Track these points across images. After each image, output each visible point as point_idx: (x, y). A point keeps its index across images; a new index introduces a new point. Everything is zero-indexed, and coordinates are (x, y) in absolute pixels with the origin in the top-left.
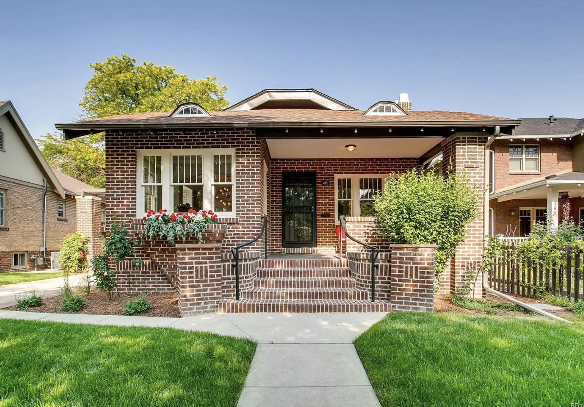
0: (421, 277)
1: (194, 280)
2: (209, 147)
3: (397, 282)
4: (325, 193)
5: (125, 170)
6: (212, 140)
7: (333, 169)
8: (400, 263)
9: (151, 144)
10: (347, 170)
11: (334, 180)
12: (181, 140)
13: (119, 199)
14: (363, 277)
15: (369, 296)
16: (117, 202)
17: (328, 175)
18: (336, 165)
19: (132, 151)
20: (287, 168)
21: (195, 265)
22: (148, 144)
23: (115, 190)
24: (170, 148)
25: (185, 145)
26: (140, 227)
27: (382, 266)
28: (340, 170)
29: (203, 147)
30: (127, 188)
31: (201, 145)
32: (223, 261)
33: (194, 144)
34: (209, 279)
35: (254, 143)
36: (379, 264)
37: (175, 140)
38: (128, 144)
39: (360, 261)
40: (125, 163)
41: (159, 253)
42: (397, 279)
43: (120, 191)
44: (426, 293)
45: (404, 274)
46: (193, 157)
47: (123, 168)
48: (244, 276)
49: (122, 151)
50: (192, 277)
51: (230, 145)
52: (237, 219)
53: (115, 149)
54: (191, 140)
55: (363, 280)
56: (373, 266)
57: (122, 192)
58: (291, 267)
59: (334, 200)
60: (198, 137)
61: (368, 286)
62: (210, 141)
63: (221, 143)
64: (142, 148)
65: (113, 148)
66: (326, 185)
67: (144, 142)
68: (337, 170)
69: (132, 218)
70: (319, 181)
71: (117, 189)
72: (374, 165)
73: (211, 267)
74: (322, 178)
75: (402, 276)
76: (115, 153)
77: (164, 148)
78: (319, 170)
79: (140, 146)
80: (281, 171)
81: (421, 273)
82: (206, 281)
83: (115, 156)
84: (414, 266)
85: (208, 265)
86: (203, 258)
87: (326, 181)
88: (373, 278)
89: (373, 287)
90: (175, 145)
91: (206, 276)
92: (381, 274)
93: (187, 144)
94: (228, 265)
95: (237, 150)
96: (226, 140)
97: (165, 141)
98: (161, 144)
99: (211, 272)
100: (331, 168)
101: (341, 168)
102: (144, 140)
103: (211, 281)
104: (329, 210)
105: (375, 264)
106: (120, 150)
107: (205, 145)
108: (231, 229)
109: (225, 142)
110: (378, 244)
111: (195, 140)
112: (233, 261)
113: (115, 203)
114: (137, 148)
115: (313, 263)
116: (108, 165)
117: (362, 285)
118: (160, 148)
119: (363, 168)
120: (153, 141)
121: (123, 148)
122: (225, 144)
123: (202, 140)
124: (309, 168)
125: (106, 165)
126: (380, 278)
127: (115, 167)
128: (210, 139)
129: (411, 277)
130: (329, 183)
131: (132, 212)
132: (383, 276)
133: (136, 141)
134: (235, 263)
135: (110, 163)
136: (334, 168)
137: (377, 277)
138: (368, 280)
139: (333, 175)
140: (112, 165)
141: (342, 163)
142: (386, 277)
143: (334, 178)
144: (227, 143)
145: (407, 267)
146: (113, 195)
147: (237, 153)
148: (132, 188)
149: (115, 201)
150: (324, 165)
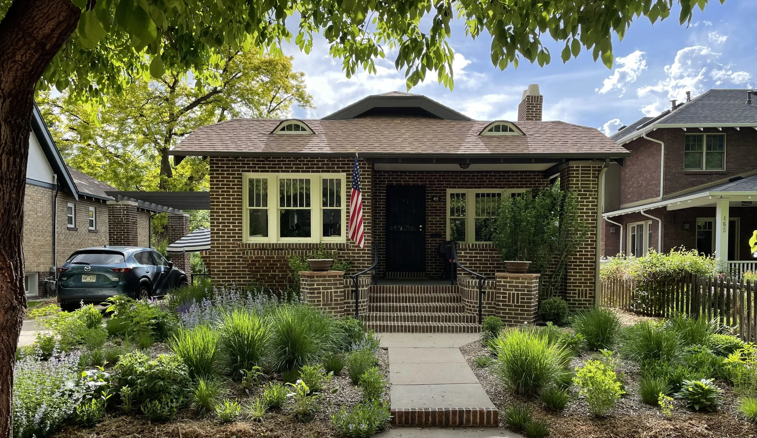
0: (521, 302)
1: (321, 303)
2: (319, 172)
3: (501, 307)
4: (435, 210)
5: (231, 193)
6: (322, 164)
7: (445, 183)
8: (504, 290)
9: (259, 167)
10: (461, 184)
11: (446, 196)
12: (290, 164)
13: (224, 223)
14: (471, 303)
15: (477, 320)
16: (222, 226)
17: (439, 190)
18: (449, 178)
19: (238, 174)
20: (392, 181)
21: (321, 291)
22: (255, 167)
23: (220, 214)
24: (278, 171)
25: (294, 169)
26: (251, 253)
27: (489, 292)
28: (453, 184)
29: (313, 172)
30: (233, 212)
31: (311, 170)
32: (344, 287)
33: (303, 168)
34: (333, 302)
35: (365, 168)
36: (487, 291)
37: (283, 164)
38: (234, 167)
39: (469, 288)
40: (231, 186)
41: (269, 278)
42: (501, 304)
43: (225, 215)
44: (526, 316)
45: (507, 299)
46: (301, 181)
47: (229, 192)
48: (362, 300)
49: (227, 174)
50: (320, 301)
51: (341, 170)
52: (347, 245)
53: (220, 172)
54: (300, 164)
55: (472, 305)
56: (481, 292)
57: (227, 216)
58: (402, 293)
59: (445, 218)
60: (307, 161)
61: (476, 311)
62: (320, 165)
63: (331, 168)
64: (249, 171)
65: (218, 171)
66: (436, 201)
67: (251, 165)
68: (450, 184)
69: (238, 242)
70: (428, 196)
71: (222, 212)
72: (492, 178)
73: (335, 292)
74: (433, 193)
75: (505, 301)
76: (220, 176)
77: (272, 172)
78: (429, 184)
79: (246, 169)
80: (385, 184)
81: (522, 298)
82: (331, 304)
83: (220, 179)
84: (516, 292)
85: (333, 290)
86: (329, 284)
87: (436, 196)
88: (481, 303)
89: (480, 311)
90: (284, 169)
91: (331, 301)
92: (488, 300)
93: (296, 168)
94: (348, 291)
95: (347, 175)
96: (336, 164)
97: (273, 164)
98: (269, 168)
99: (336, 296)
100: (443, 181)
101: (454, 182)
102: (251, 163)
103: (335, 304)
104: (440, 230)
105: (482, 290)
106: (225, 173)
107: (315, 169)
108: (341, 255)
109: (336, 166)
110: (490, 271)
111: (304, 164)
112: (352, 287)
113: (221, 228)
114: (243, 171)
115: (424, 289)
116: (213, 188)
117: (471, 310)
118: (268, 171)
119: (480, 182)
120: (260, 164)
121: (229, 171)
122: (336, 169)
123: (311, 164)
124: (418, 181)
125: (211, 188)
126: (486, 304)
127: (220, 190)
128: (320, 163)
129: (513, 302)
130: (440, 199)
131: (238, 237)
132: (490, 302)
133: (242, 164)
134: (354, 289)
135: (215, 186)
136: (446, 181)
137: (485, 302)
138: (476, 305)
139: (446, 190)
140: (217, 188)
141: (455, 176)
142: (493, 303)
143: (446, 193)
144: (337, 168)
145: (509, 294)
146: (219, 219)
147: (347, 178)
148: (238, 212)
149: (221, 225)
150: (434, 178)
